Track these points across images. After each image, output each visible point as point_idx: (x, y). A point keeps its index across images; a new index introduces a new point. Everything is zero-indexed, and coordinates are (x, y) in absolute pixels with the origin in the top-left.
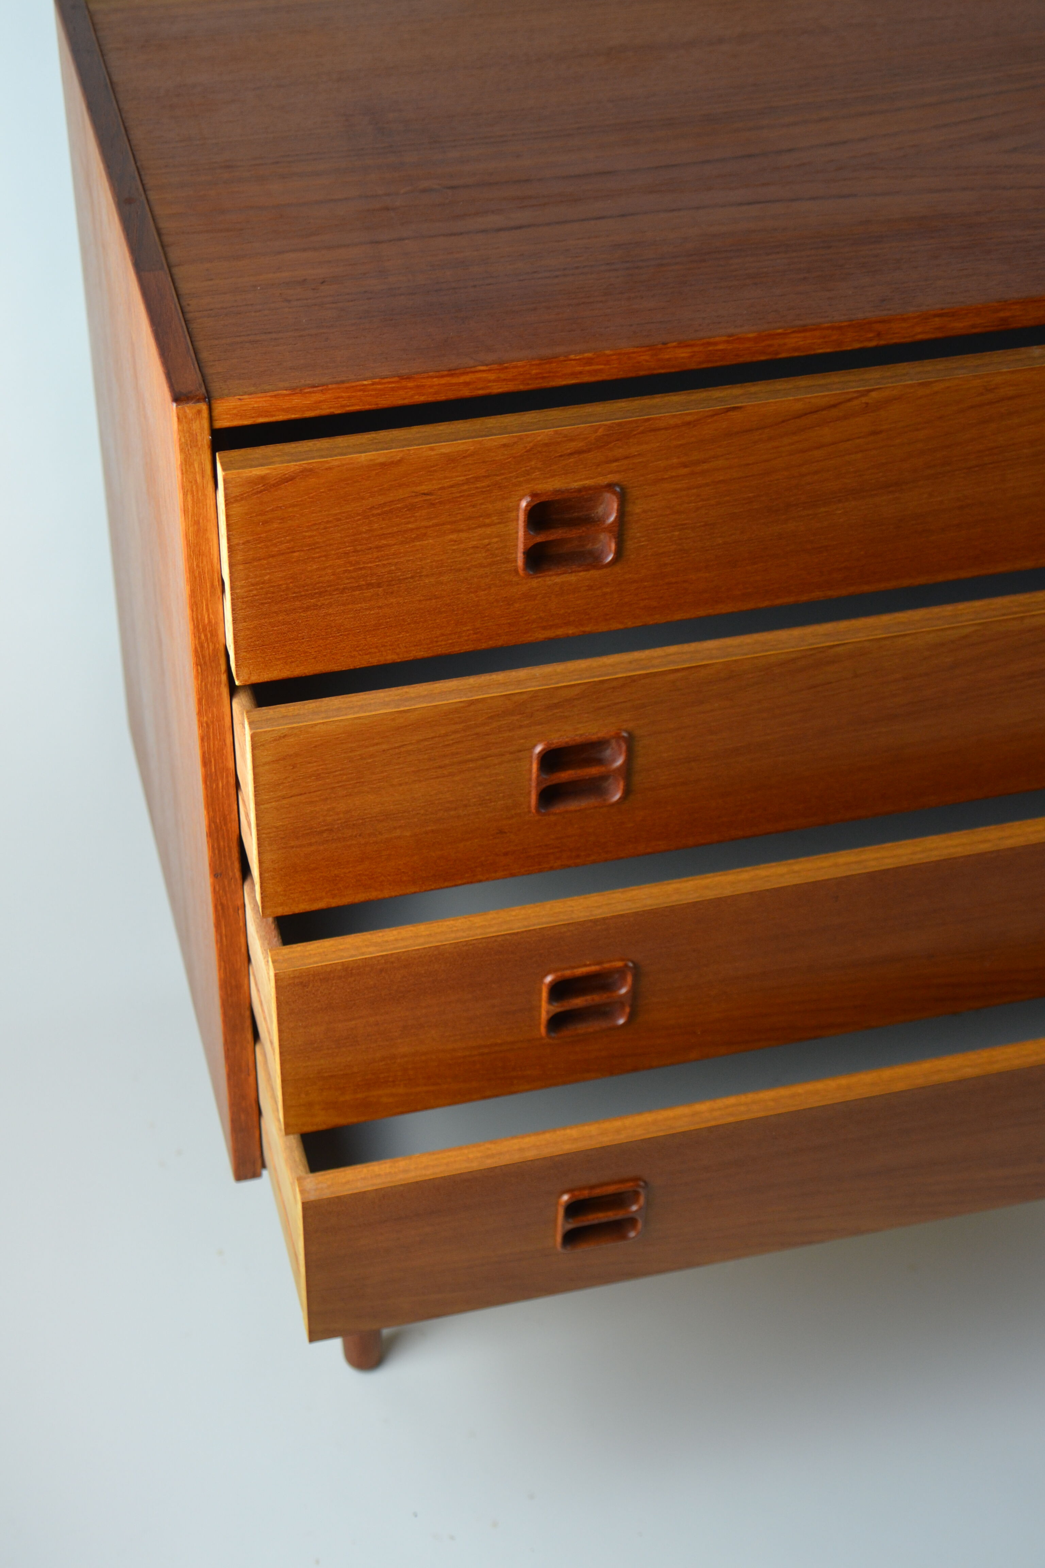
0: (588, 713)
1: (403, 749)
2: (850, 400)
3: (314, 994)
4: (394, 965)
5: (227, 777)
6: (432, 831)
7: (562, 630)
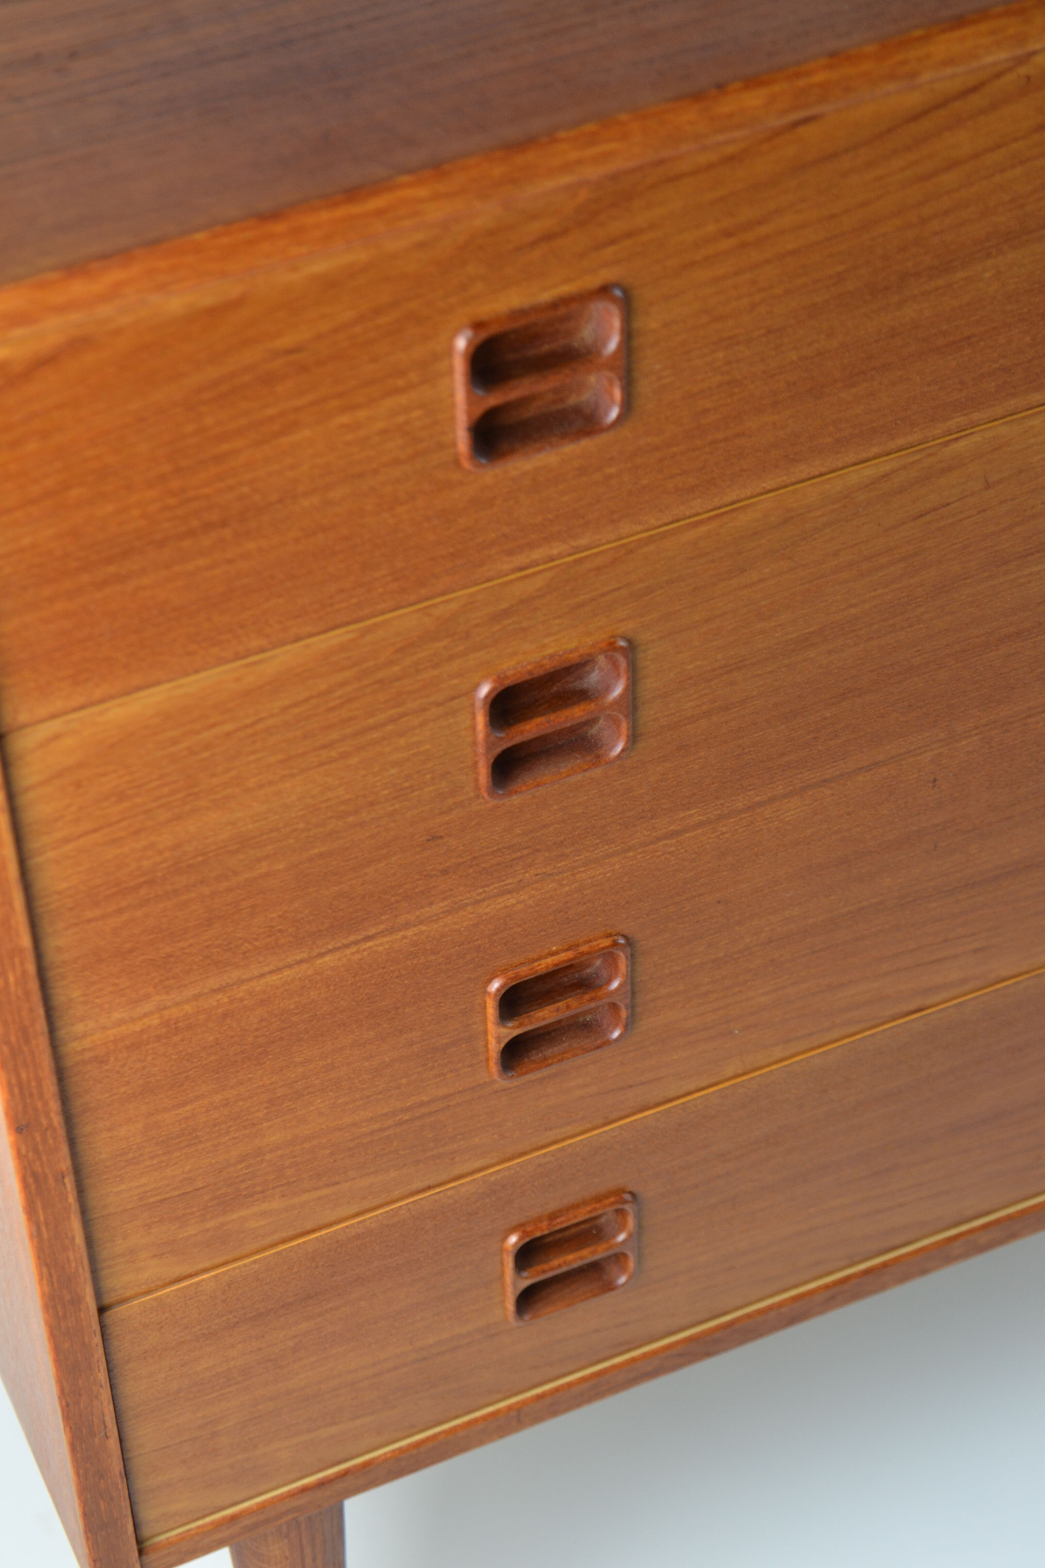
0: (559, 617)
1: (259, 727)
3: (118, 1072)
4: (245, 1003)
5: (22, 963)
6: (321, 855)
7: (541, 550)
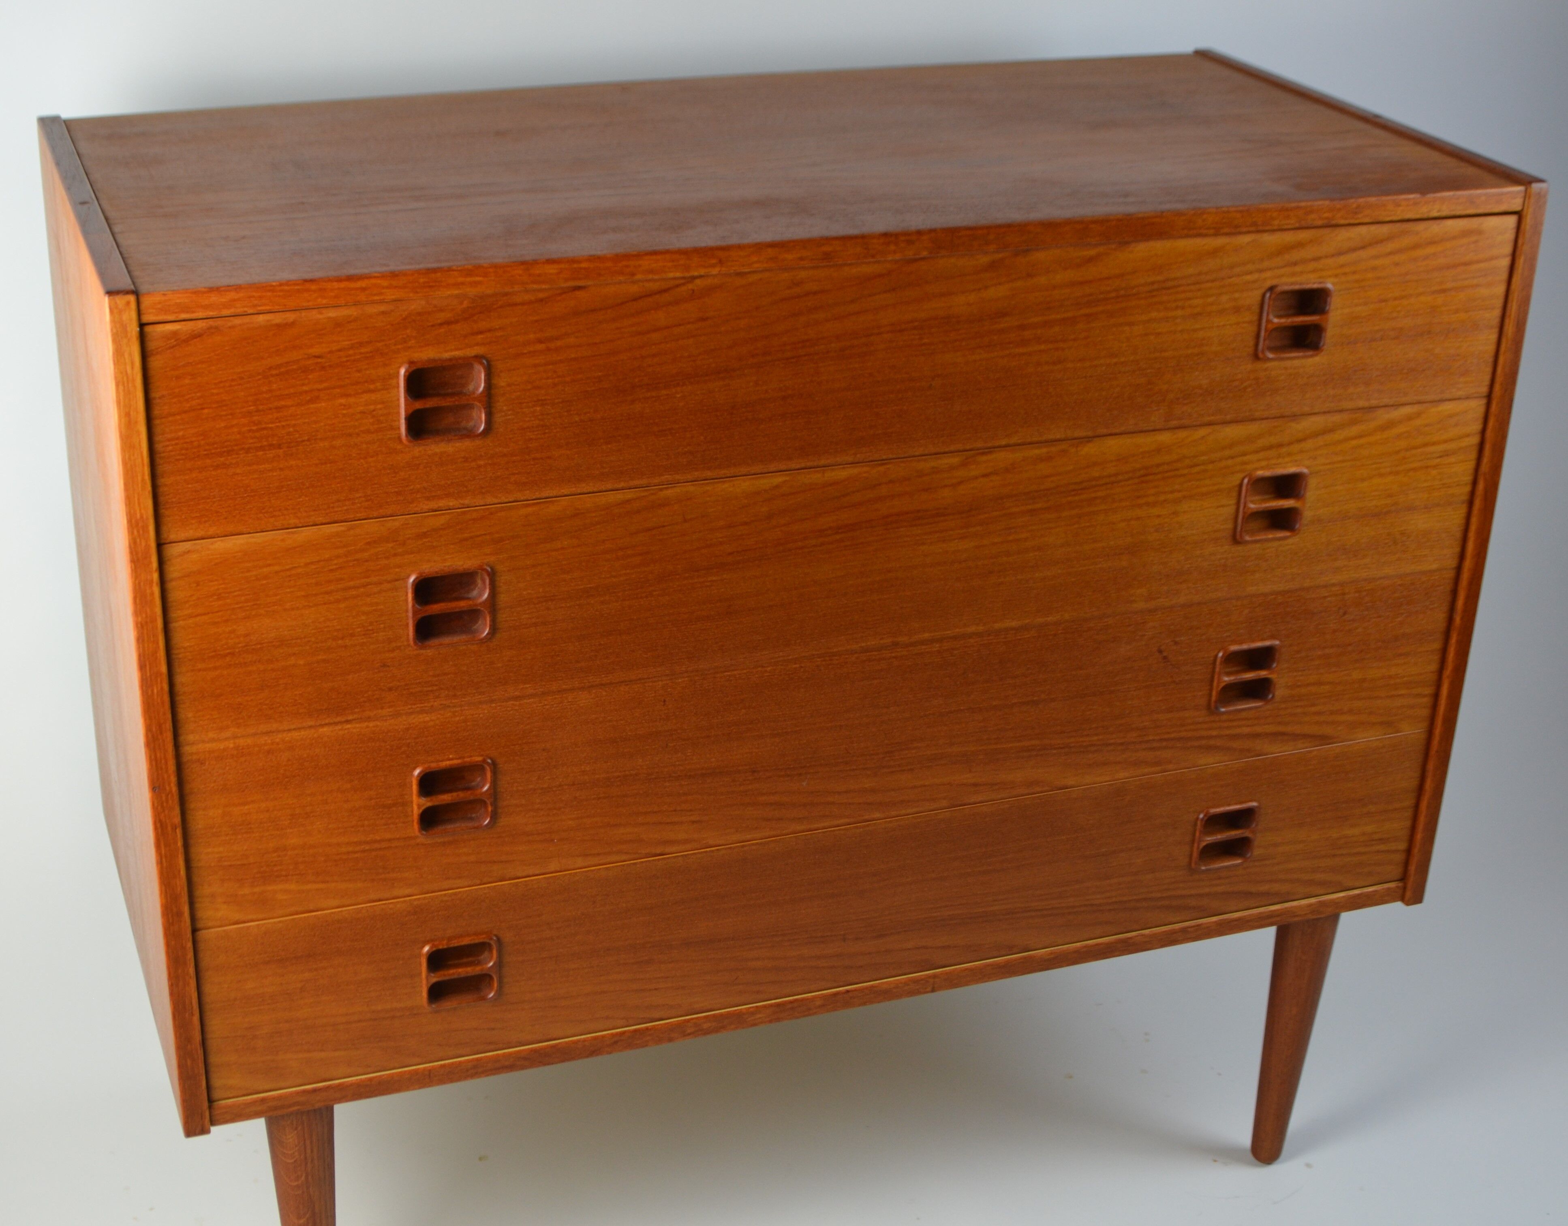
0: (455, 544)
2: (677, 286)
